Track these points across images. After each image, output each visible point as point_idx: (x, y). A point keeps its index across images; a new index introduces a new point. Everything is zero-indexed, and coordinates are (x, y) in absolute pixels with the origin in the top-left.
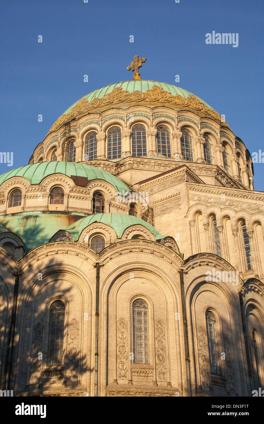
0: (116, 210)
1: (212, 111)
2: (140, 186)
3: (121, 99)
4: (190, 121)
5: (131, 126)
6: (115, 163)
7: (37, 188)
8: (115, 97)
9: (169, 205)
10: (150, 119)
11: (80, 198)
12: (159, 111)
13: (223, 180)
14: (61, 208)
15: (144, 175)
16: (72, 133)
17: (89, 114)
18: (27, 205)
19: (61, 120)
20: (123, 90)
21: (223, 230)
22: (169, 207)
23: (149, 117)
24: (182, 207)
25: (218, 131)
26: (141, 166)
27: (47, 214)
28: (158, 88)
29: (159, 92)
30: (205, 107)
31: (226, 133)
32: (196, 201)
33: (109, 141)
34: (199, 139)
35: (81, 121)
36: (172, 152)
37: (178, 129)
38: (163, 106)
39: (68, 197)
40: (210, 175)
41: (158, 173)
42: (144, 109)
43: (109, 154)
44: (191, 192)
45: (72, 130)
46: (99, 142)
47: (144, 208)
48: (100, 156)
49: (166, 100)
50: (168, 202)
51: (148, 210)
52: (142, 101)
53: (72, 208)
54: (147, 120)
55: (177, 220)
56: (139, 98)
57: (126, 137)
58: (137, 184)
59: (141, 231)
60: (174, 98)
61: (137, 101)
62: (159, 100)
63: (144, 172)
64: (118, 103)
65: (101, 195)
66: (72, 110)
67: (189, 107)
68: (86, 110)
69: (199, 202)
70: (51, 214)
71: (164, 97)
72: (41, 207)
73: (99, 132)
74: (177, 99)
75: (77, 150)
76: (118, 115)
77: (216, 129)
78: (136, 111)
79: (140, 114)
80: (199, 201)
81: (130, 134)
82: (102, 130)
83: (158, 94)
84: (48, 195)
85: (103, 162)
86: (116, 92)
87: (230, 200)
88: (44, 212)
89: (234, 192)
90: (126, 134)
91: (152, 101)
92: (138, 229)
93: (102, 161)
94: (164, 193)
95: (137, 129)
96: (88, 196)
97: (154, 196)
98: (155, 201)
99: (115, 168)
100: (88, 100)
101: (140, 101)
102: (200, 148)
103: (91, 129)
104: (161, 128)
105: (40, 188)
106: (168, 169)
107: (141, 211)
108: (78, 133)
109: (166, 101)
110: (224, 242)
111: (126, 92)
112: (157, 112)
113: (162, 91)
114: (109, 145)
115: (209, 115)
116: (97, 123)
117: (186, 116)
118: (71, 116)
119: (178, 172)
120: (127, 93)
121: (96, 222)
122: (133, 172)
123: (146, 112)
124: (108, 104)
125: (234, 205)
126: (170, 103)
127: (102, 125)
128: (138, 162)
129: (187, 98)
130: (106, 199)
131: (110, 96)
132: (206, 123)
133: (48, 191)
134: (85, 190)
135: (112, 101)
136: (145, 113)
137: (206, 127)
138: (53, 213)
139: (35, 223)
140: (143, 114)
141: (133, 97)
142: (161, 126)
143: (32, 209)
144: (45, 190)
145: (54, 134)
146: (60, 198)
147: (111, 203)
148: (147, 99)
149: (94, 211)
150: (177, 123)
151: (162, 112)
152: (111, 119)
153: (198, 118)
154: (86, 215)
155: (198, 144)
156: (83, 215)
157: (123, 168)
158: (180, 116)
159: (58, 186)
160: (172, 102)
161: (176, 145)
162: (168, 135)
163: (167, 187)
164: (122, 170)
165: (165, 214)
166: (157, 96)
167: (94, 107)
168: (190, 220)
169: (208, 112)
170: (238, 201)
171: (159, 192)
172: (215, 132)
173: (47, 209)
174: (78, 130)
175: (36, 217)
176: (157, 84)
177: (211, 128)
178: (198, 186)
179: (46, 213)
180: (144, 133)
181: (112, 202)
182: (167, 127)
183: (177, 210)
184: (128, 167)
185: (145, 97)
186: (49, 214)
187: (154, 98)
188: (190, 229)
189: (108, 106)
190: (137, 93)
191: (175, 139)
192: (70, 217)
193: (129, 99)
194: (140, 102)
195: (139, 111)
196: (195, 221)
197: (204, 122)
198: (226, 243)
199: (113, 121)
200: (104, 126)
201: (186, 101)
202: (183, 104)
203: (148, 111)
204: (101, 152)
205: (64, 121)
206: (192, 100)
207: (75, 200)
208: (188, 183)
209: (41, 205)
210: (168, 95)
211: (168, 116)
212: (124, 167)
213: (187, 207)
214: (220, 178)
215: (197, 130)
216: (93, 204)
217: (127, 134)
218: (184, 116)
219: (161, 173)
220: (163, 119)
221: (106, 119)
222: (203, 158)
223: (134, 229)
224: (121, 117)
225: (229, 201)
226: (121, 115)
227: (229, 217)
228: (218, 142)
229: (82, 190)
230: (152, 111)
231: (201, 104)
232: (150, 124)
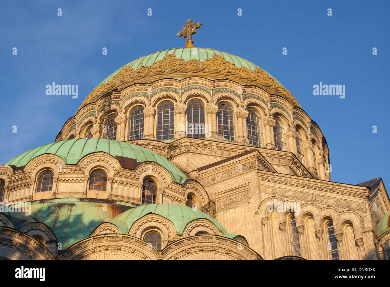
0: (171, 201)
1: (282, 88)
2: (198, 173)
3: (174, 68)
4: (258, 98)
5: (186, 100)
6: (167, 145)
7: (73, 170)
8: (168, 65)
9: (235, 198)
10: (210, 94)
11: (127, 184)
12: (221, 84)
13: (298, 170)
14: (103, 195)
15: (203, 160)
16: (113, 107)
17: (135, 84)
18: (60, 191)
19: (99, 90)
20: (176, 57)
21: (304, 230)
22: (235, 200)
23: (208, 91)
24: (252, 200)
25: (291, 112)
26: (200, 149)
27: (86, 203)
28: (219, 58)
29: (220, 62)
30: (275, 84)
31: (299, 114)
32: (269, 194)
33: (159, 117)
34: (269, 121)
35: (124, 92)
36: (236, 135)
37: (244, 107)
38: (226, 79)
39: (112, 182)
40: (283, 164)
41: (221, 159)
42: (203, 81)
43: (159, 133)
44: (263, 183)
45: (112, 102)
46: (146, 118)
47: (205, 200)
48: (148, 136)
49: (229, 72)
50: (234, 195)
51: (209, 203)
52: (200, 71)
53: (116, 196)
54: (206, 95)
55: (245, 217)
56: (197, 68)
57: (180, 113)
58: (194, 170)
59: (206, 227)
60: (239, 71)
61: (194, 71)
62: (220, 72)
63: (203, 156)
64: (170, 72)
65: (152, 181)
66: (114, 79)
67: (256, 82)
68: (131, 80)
69: (273, 196)
70: (91, 203)
71: (227, 69)
72: (78, 193)
73: (147, 106)
74: (243, 71)
75: (119, 127)
76: (171, 86)
77: (288, 110)
78: (193, 83)
79: (198, 87)
80: (273, 194)
81: (185, 110)
82: (150, 104)
83: (220, 64)
84: (88, 179)
85: (152, 143)
86: (168, 60)
87: (313, 194)
88: (81, 200)
89: (318, 184)
90: (180, 111)
91: (212, 72)
92: (203, 224)
93: (151, 141)
94: (229, 183)
95: (194, 105)
96: (137, 182)
97: (216, 186)
98: (217, 192)
99: (167, 150)
100: (134, 67)
101: (198, 72)
102: (269, 131)
103: (137, 102)
104: (223, 105)
105: (78, 170)
106: (233, 154)
107: (201, 204)
108: (121, 106)
109: (229, 74)
110: (306, 246)
111: (181, 60)
112: (218, 86)
113: (224, 61)
114: (159, 122)
115: (279, 92)
116: (145, 95)
117: (253, 92)
118: (112, 86)
119: (247, 158)
120: (182, 62)
121: (151, 213)
122: (190, 156)
123: (205, 85)
124: (158, 73)
125: (318, 201)
126: (234, 76)
127: (151, 98)
128: (196, 144)
129: (253, 71)
130: (158, 187)
131: (160, 64)
132: (276, 101)
133: (87, 174)
134: (134, 175)
135: (163, 70)
137: (277, 106)
138: (93, 202)
139: (70, 213)
140: (201, 87)
141: (189, 67)
142: (222, 103)
143: (66, 196)
144: (83, 173)
145: (90, 107)
146: (101, 182)
147: (164, 192)
148: (207, 70)
149: (143, 201)
150: (242, 100)
151: (224, 86)
152: (162, 91)
153: (267, 96)
154: (135, 206)
155: (267, 127)
156: (131, 205)
157: (178, 151)
158: (246, 92)
159: (100, 168)
160: (237, 75)
161: (241, 126)
162: (231, 113)
163: (233, 176)
164: (176, 153)
165: (230, 209)
166: (218, 67)
167: (141, 76)
168: (261, 218)
169: (279, 89)
170: (322, 196)
171: (223, 182)
172: (287, 113)
173: (85, 196)
174: (121, 102)
175: (72, 205)
176: (217, 52)
177: (282, 108)
178: (272, 176)
179: (84, 201)
180: (202, 110)
181: (166, 191)
182: (230, 104)
183: (246, 204)
184: (183, 149)
185: (204, 67)
186: (87, 202)
187: (215, 68)
188: (262, 229)
189: (158, 76)
190: (194, 62)
191: (240, 119)
192: (115, 207)
193: (184, 69)
195: (196, 83)
196: (268, 219)
197: (274, 101)
198: (307, 247)
199: (164, 93)
200: (153, 100)
201: (252, 74)
202: (250, 78)
203: (208, 83)
204: (149, 131)
205: (103, 91)
206: (259, 73)
207: (120, 186)
208: (259, 171)
209: (78, 191)
210: (231, 66)
211: (232, 91)
212: (178, 149)
213: (258, 201)
214: (295, 169)
215: (267, 110)
216: (143, 192)
217: (182, 110)
218: (250, 91)
219: (224, 159)
220: (225, 94)
221: (156, 91)
222: (273, 144)
223: (198, 224)
224: (174, 89)
225: (311, 196)
226: (174, 87)
227: (312, 216)
228: (291, 125)
229: (129, 174)
230: (212, 84)
231: (270, 79)
232: (209, 100)
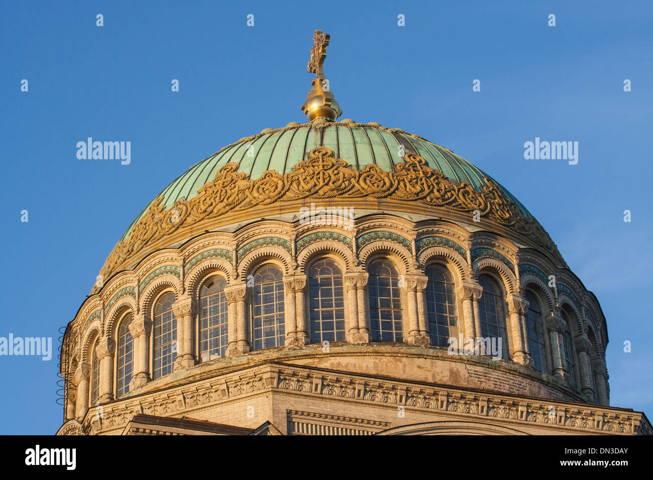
10: (179, 276)
12: (198, 246)
23: (177, 270)
25: (351, 235)
33: (122, 351)
35: (80, 318)
37: (238, 276)
42: (167, 255)
48: (102, 397)
52: (177, 229)
56: (175, 222)
60: (252, 189)
61: (170, 232)
62: (212, 212)
74: (258, 188)
78: (154, 265)
79: (162, 269)
82: (104, 333)
90: (136, 331)
103: (96, 331)
104: (210, 285)
108: (79, 347)
109: (228, 208)
111: (162, 211)
112: (193, 252)
114: (121, 362)
116: (100, 317)
120: (161, 214)
123: (172, 260)
124: (125, 256)
126: (237, 208)
129: (287, 172)
136: (171, 263)
140: (168, 268)
142: (208, 282)
150: (235, 264)
151: (203, 247)
152: (118, 298)
153: (288, 228)
158: (243, 241)
160: (242, 204)
172: (343, 240)
174: (79, 340)
194: (175, 233)
199: (121, 302)
203: (174, 254)
204: (103, 386)
211: (218, 251)
218: (253, 236)
220: (208, 263)
221: (111, 303)
224: (130, 289)
232: (178, 288)
